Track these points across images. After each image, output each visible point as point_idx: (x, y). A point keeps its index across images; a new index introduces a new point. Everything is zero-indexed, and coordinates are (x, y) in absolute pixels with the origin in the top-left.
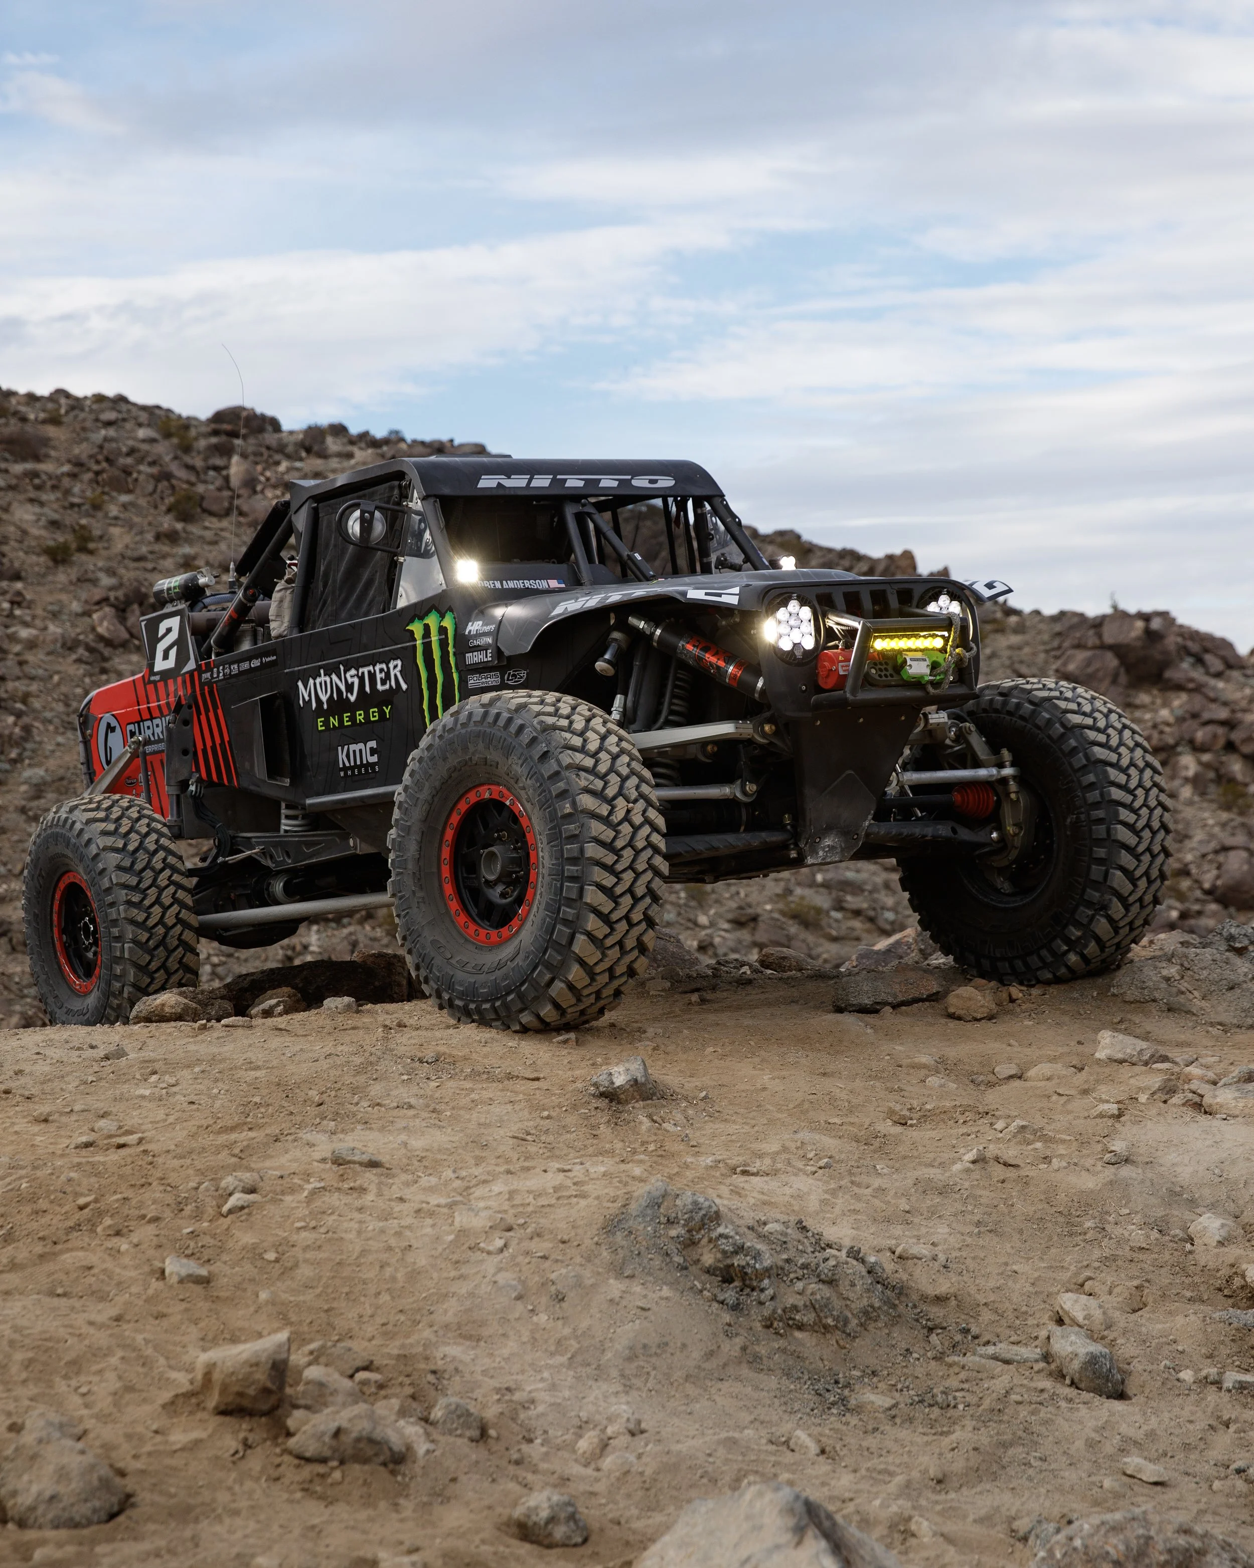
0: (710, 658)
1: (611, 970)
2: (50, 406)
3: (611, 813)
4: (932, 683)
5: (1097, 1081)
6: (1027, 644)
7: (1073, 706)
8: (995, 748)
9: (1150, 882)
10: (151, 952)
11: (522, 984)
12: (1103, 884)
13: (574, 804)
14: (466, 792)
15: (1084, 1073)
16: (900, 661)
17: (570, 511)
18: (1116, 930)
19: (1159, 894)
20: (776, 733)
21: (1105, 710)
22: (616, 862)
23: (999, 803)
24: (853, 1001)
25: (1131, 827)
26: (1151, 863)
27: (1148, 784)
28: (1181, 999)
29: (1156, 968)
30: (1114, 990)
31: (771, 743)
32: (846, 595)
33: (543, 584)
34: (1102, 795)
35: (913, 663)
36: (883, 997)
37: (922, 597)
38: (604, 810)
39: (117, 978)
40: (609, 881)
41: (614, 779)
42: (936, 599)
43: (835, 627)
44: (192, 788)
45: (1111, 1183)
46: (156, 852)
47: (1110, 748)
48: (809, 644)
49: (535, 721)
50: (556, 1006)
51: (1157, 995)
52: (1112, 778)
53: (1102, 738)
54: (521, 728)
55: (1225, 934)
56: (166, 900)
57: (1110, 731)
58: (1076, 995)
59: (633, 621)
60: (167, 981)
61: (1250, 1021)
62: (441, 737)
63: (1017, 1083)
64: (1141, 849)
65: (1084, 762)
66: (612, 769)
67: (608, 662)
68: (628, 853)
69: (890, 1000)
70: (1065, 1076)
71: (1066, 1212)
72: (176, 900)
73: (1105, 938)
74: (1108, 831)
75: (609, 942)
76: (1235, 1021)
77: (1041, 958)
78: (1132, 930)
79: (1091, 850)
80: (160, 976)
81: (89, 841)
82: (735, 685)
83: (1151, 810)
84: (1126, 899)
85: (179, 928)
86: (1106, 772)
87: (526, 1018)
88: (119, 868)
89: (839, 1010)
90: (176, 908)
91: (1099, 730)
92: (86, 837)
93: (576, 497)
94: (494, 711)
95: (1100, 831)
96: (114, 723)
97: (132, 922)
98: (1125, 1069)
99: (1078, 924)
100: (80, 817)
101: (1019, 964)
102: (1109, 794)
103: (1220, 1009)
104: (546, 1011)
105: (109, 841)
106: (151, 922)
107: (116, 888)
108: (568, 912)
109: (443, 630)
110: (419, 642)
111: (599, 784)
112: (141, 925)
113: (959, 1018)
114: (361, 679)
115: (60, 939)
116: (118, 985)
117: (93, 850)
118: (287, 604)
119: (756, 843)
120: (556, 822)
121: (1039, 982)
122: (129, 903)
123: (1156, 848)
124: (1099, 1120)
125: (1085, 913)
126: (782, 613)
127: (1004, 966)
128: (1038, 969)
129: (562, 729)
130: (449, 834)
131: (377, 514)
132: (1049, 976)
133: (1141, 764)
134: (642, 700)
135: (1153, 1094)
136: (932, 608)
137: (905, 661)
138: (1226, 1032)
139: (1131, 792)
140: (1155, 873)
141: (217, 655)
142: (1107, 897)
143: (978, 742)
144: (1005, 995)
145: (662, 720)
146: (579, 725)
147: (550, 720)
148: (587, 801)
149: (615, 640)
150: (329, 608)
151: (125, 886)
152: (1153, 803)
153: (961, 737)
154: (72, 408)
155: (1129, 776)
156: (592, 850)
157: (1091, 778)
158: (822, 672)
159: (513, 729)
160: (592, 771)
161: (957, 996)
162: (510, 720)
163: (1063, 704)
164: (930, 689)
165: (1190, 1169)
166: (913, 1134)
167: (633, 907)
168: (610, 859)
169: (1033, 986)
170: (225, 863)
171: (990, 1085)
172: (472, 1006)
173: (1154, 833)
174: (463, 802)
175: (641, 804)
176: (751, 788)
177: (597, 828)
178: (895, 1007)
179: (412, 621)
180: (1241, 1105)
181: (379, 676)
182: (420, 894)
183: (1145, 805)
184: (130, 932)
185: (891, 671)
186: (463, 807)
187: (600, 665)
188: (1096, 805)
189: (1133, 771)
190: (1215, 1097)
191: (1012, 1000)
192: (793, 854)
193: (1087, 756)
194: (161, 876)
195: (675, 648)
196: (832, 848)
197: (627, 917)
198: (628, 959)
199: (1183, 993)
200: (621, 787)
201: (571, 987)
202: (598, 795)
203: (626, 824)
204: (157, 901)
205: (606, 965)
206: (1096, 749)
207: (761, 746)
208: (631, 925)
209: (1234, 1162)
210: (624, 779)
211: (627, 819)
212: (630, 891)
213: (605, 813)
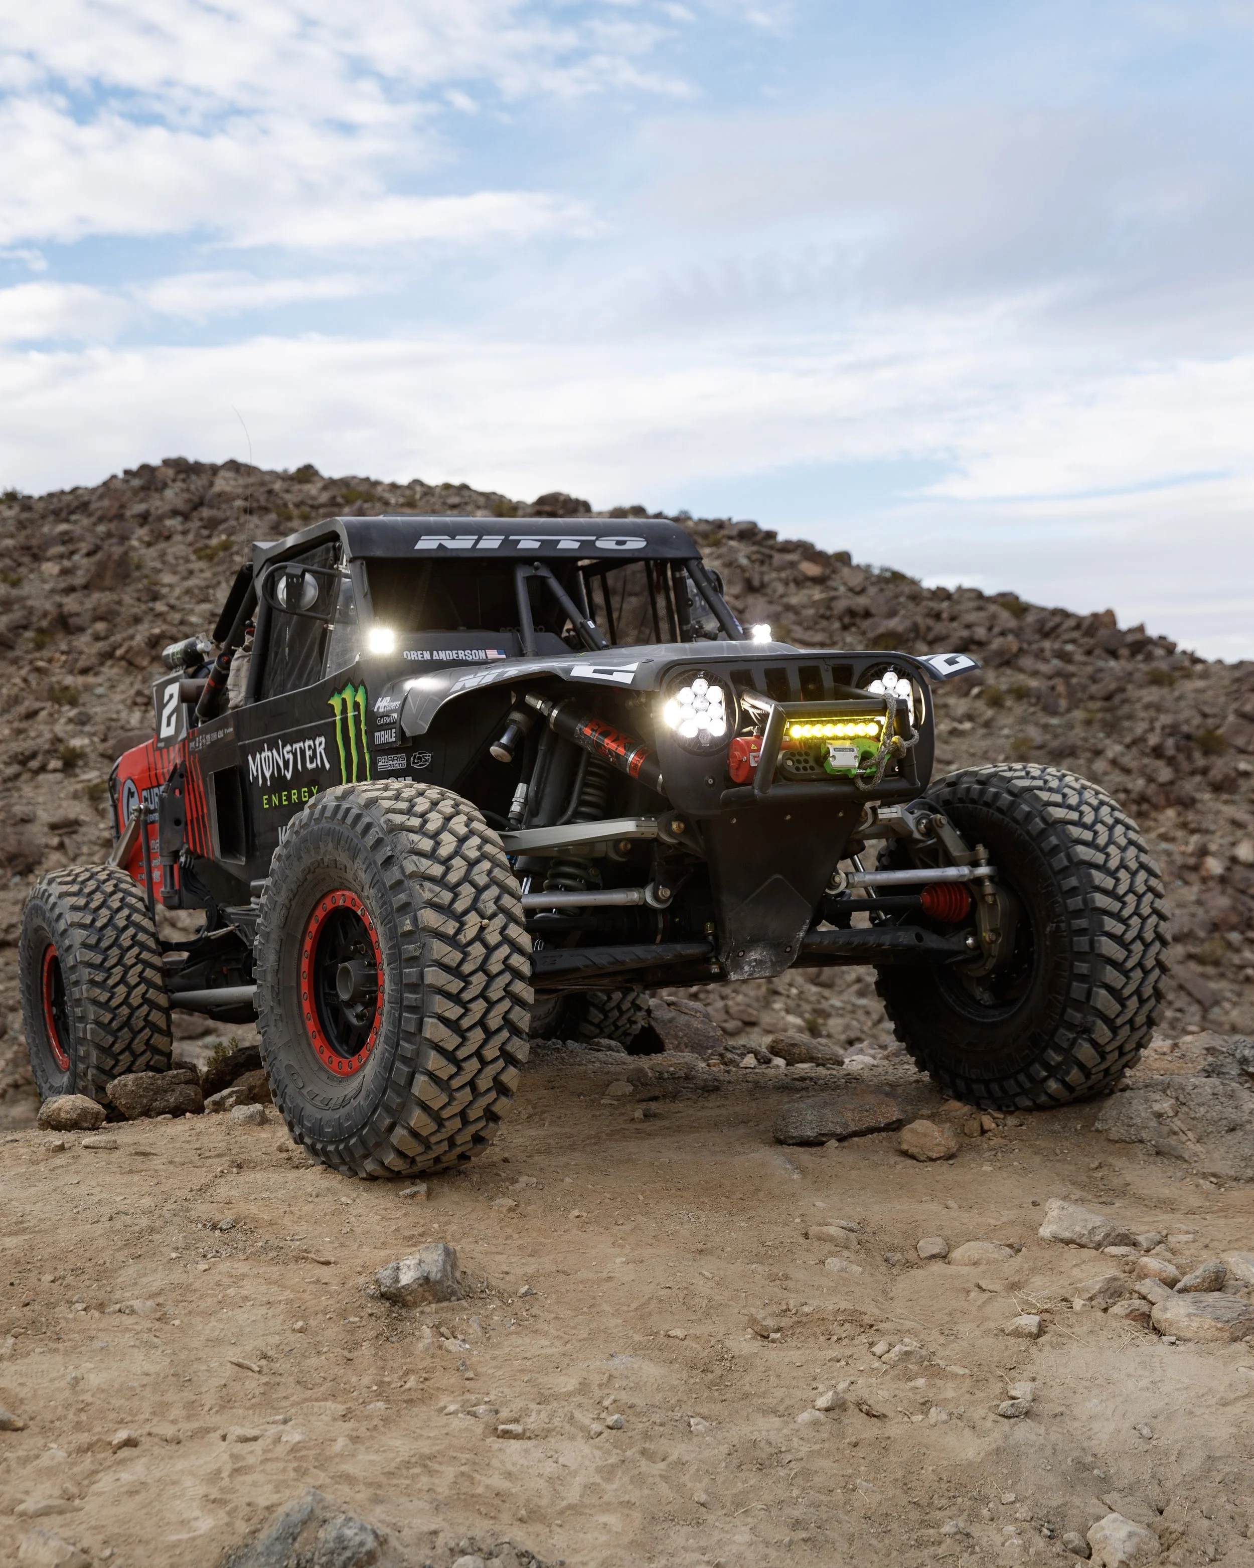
0: (610, 744)
1: (463, 1114)
2: (408, 492)
3: (458, 931)
4: (861, 776)
5: (1033, 1271)
6: (1210, 687)
7: (1057, 798)
8: (970, 842)
9: (1142, 1001)
10: (115, 1033)
11: (363, 1127)
12: (1085, 1004)
13: (415, 920)
14: (324, 896)
15: (1019, 1258)
16: (823, 751)
17: (521, 574)
18: (1103, 1055)
19: (1154, 1015)
20: (687, 831)
21: (1095, 802)
22: (463, 990)
23: (974, 906)
24: (794, 1132)
25: (1118, 939)
26: (1143, 980)
27: (1141, 889)
28: (1173, 1141)
29: (1147, 1100)
30: (1098, 1125)
31: (681, 844)
32: (768, 673)
33: (481, 655)
34: (1085, 901)
35: (837, 754)
36: (830, 1127)
37: (863, 675)
38: (450, 928)
39: (82, 1059)
40: (453, 1012)
41: (467, 891)
42: (880, 676)
43: (751, 710)
44: (183, 859)
45: (998, 1451)
46: (125, 928)
47: (1097, 848)
48: (718, 729)
49: (382, 820)
50: (401, 1154)
51: (1144, 1135)
52: (1097, 882)
53: (1088, 836)
54: (369, 826)
55: (1238, 1056)
56: (132, 979)
57: (1099, 827)
58: (1057, 1127)
59: (530, 700)
60: (133, 1063)
61: (1249, 1173)
62: (297, 833)
63: (937, 1267)
64: (1130, 964)
65: (1066, 863)
66: (467, 878)
67: (503, 746)
68: (479, 980)
69: (839, 1130)
70: (996, 1261)
71: (924, 1502)
72: (142, 979)
73: (1089, 1065)
74: (1092, 943)
75: (456, 1083)
76: (1232, 1173)
77: (1019, 1084)
78: (1122, 1054)
79: (1072, 965)
80: (126, 1058)
81: (60, 916)
82: (635, 775)
83: (1144, 919)
84: (1113, 1021)
85: (145, 1008)
86: (1090, 875)
87: (370, 1166)
88: (85, 945)
89: (780, 1142)
90: (142, 988)
91: (1085, 826)
92: (57, 911)
93: (528, 559)
94: (345, 806)
95: (1082, 943)
96: (133, 789)
97: (95, 1002)
98: (1072, 1253)
99: (1058, 1049)
100: (56, 890)
101: (995, 1087)
102: (1093, 901)
103: (1216, 1155)
104: (390, 1159)
105: (77, 917)
106: (114, 1003)
107: (80, 966)
108: (407, 1048)
109: (356, 706)
110: (338, 718)
111: (447, 896)
112: (105, 1005)
113: (913, 1157)
114: (295, 755)
115: (50, 1011)
116: (81, 1066)
117: (62, 925)
118: (244, 673)
119: (669, 957)
120: (398, 939)
121: (1018, 1109)
122: (92, 982)
123: (1150, 963)
124: (1012, 1340)
125: (1064, 1036)
126: (685, 693)
127: (980, 1089)
128: (1017, 1095)
129: (411, 830)
130: (308, 944)
131: (308, 577)
132: (1028, 1103)
133: (1133, 865)
134: (548, 790)
135: (1091, 1299)
136: (876, 688)
137: (828, 752)
138: (1219, 1185)
139: (1120, 899)
140: (1148, 991)
141: (203, 722)
142: (1091, 1018)
143: (951, 837)
144: (976, 1125)
145: (569, 812)
146: (434, 822)
147: (398, 819)
148: (430, 918)
149: (514, 721)
150: (278, 679)
151: (89, 965)
152: (1146, 910)
153: (931, 830)
154: (425, 494)
155: (1117, 880)
156: (433, 976)
157: (1073, 881)
158: (733, 763)
159: (360, 827)
160: (440, 881)
161: (912, 1131)
162: (358, 817)
163: (1045, 796)
164: (861, 785)
165: (1111, 1426)
166: (773, 1355)
167: (485, 1042)
168: (455, 986)
169: (1011, 1113)
170: (208, 938)
171: (909, 1265)
172: (319, 1146)
173: (1147, 946)
174: (320, 907)
175: (500, 920)
176: (665, 893)
177: (439, 949)
178: (841, 1139)
179: (332, 695)
180: (1195, 1325)
181: (308, 753)
182: (278, 1011)
183: (1136, 913)
184: (92, 1012)
185: (811, 763)
186: (320, 913)
187: (494, 750)
188: (1078, 914)
189: (1123, 874)
190: (1165, 1309)
191: (983, 1132)
192: (715, 969)
193: (1069, 857)
194: (128, 955)
195: (572, 732)
196: (759, 963)
197: (478, 1054)
198: (483, 1102)
199: (1175, 1133)
200: (476, 900)
201: (414, 1134)
202: (444, 910)
203: (478, 944)
204: (123, 980)
205: (455, 1108)
206: (1080, 849)
207: (669, 846)
208: (484, 1063)
209: (1170, 1418)
210: (480, 890)
211: (479, 937)
212: (481, 1023)
213: (451, 932)
